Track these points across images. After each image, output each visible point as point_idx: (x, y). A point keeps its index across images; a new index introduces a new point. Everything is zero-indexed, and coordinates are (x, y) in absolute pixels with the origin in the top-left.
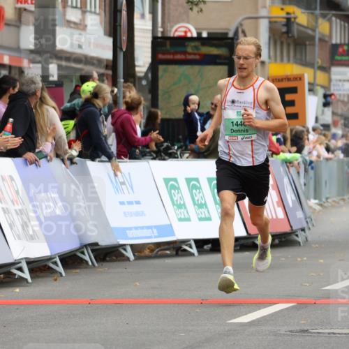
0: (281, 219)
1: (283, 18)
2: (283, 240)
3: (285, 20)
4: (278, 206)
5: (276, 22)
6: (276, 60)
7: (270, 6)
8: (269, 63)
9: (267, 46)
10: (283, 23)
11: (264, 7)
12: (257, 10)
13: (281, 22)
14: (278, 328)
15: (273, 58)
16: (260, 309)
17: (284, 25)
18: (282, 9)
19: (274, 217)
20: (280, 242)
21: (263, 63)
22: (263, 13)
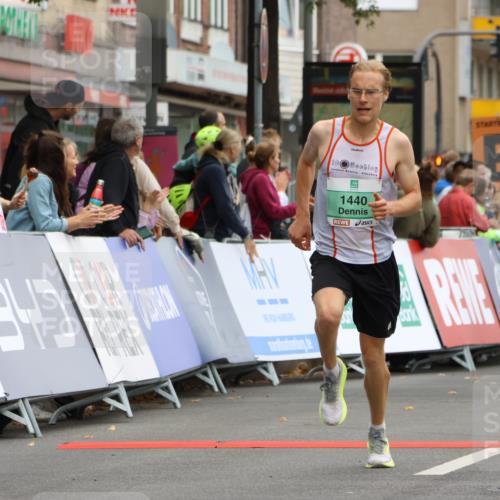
0: (490, 325)
1: (492, 34)
2: (494, 355)
3: (494, 38)
4: (487, 306)
5: (481, 40)
6: (481, 96)
7: (472, 17)
8: (472, 100)
9: (469, 75)
10: (492, 42)
11: (465, 19)
12: (454, 23)
13: (488, 41)
14: (488, 484)
15: (477, 93)
16: (461, 456)
17: (493, 45)
18: (490, 22)
19: (481, 322)
20: (489, 358)
21: (463, 99)
22: (463, 27)
